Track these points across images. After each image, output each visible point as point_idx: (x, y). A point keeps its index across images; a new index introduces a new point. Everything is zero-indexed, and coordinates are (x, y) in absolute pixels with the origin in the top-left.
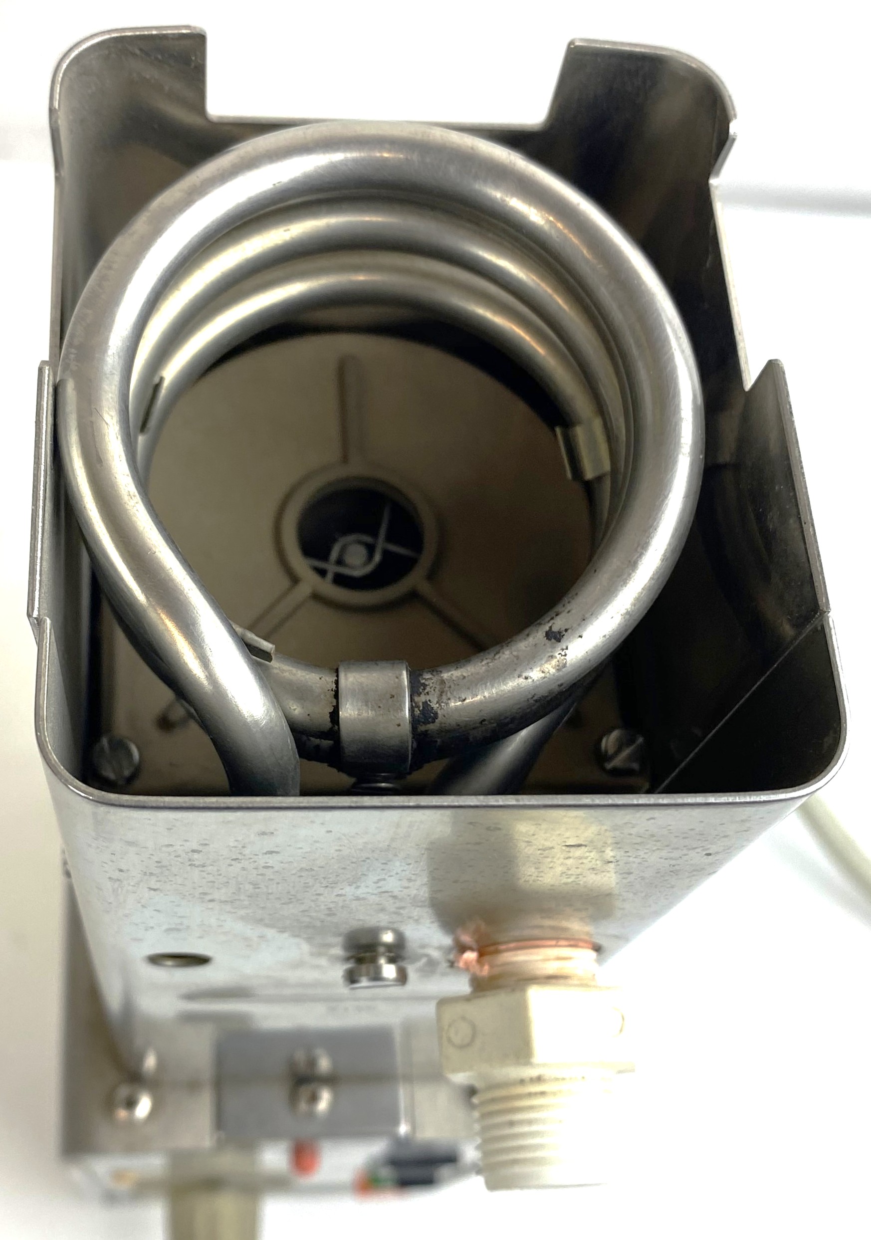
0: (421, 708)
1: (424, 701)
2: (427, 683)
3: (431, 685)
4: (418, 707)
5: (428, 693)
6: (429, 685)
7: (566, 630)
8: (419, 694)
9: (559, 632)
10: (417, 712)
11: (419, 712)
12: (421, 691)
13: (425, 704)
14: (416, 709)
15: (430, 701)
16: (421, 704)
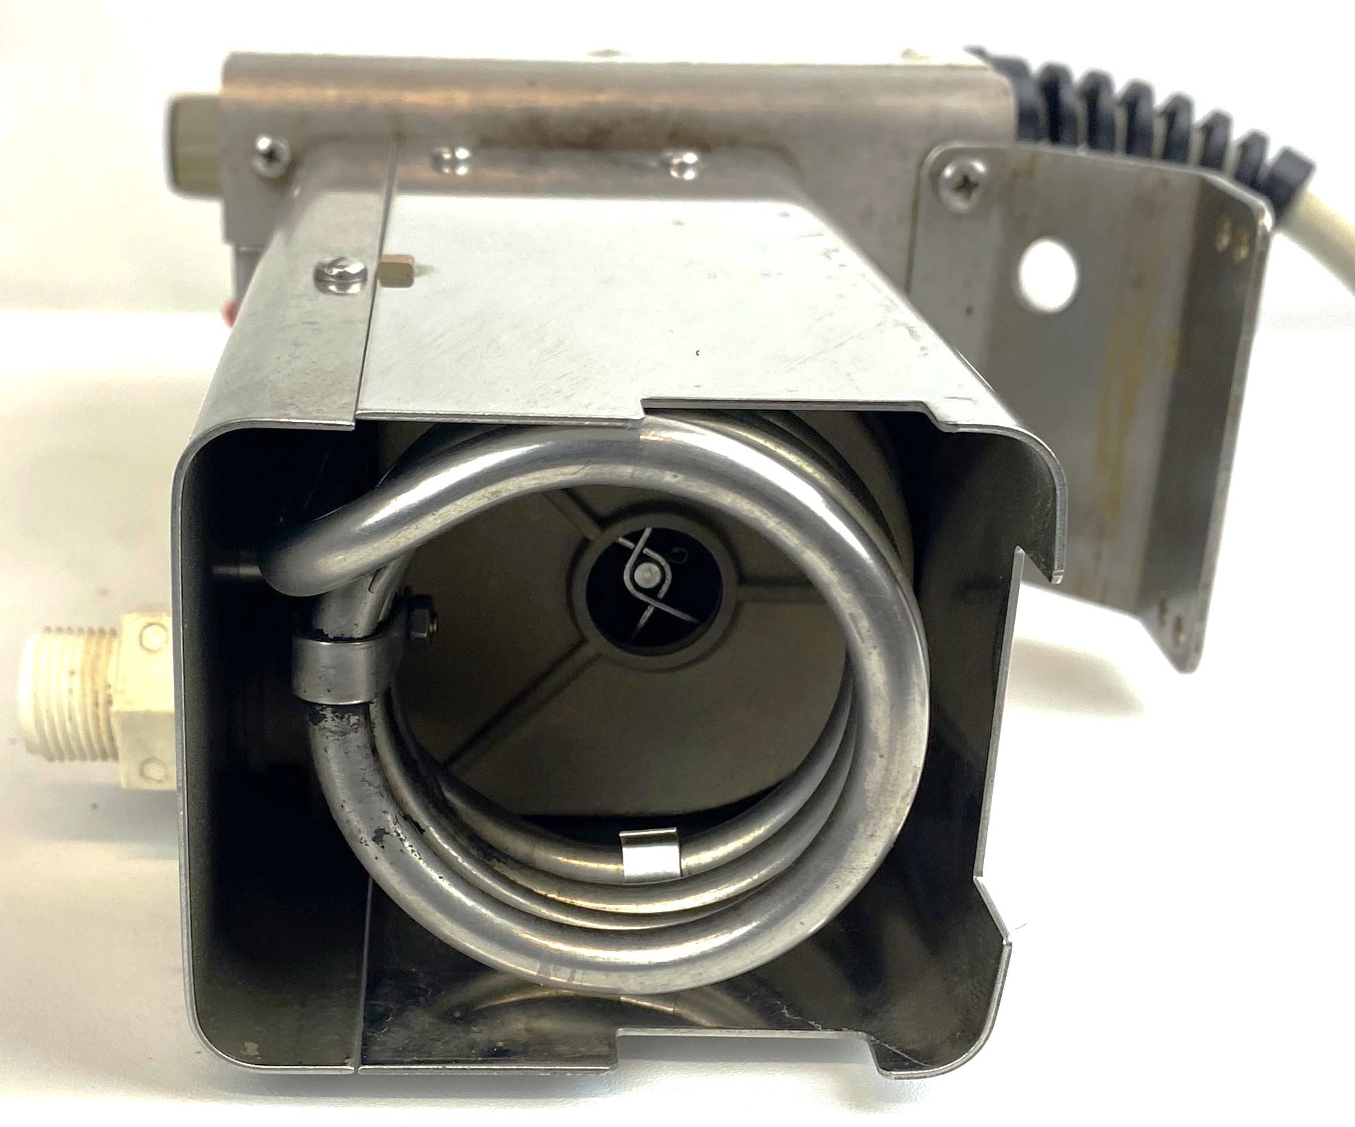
0: (321, 712)
1: (327, 716)
2: (344, 720)
3: (341, 723)
4: (322, 710)
5: (334, 720)
6: (342, 721)
7: (383, 847)
8: (333, 713)
9: (381, 841)
10: (318, 708)
11: (318, 709)
12: (336, 714)
13: (324, 716)
14: (320, 708)
15: (326, 721)
16: (324, 713)
